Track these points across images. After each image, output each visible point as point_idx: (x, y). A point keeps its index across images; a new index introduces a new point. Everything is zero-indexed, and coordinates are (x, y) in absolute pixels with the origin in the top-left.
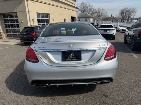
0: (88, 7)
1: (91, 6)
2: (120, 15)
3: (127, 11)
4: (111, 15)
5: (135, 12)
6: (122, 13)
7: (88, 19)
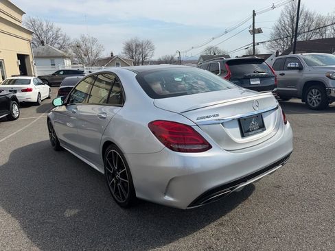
0: (48, 30)
1: (54, 30)
2: (125, 53)
3: (137, 46)
4: (112, 54)
5: (152, 48)
6: (129, 49)
7: (56, 61)
